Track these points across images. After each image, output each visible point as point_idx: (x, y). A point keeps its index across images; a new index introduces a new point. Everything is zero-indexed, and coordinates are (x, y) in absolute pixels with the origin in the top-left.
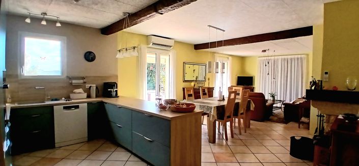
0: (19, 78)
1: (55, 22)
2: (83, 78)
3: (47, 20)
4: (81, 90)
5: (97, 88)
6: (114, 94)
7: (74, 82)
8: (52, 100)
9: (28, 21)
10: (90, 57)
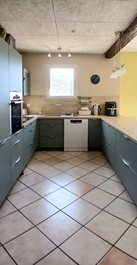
0: (47, 98)
1: (67, 54)
2: (89, 98)
3: (62, 54)
4: (86, 108)
5: (99, 106)
6: (113, 113)
7: (82, 101)
8: (66, 115)
9: (49, 56)
10: (95, 80)
